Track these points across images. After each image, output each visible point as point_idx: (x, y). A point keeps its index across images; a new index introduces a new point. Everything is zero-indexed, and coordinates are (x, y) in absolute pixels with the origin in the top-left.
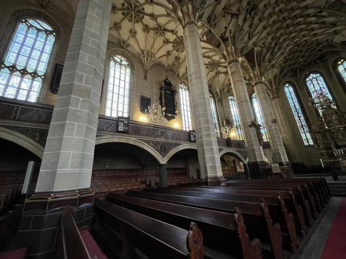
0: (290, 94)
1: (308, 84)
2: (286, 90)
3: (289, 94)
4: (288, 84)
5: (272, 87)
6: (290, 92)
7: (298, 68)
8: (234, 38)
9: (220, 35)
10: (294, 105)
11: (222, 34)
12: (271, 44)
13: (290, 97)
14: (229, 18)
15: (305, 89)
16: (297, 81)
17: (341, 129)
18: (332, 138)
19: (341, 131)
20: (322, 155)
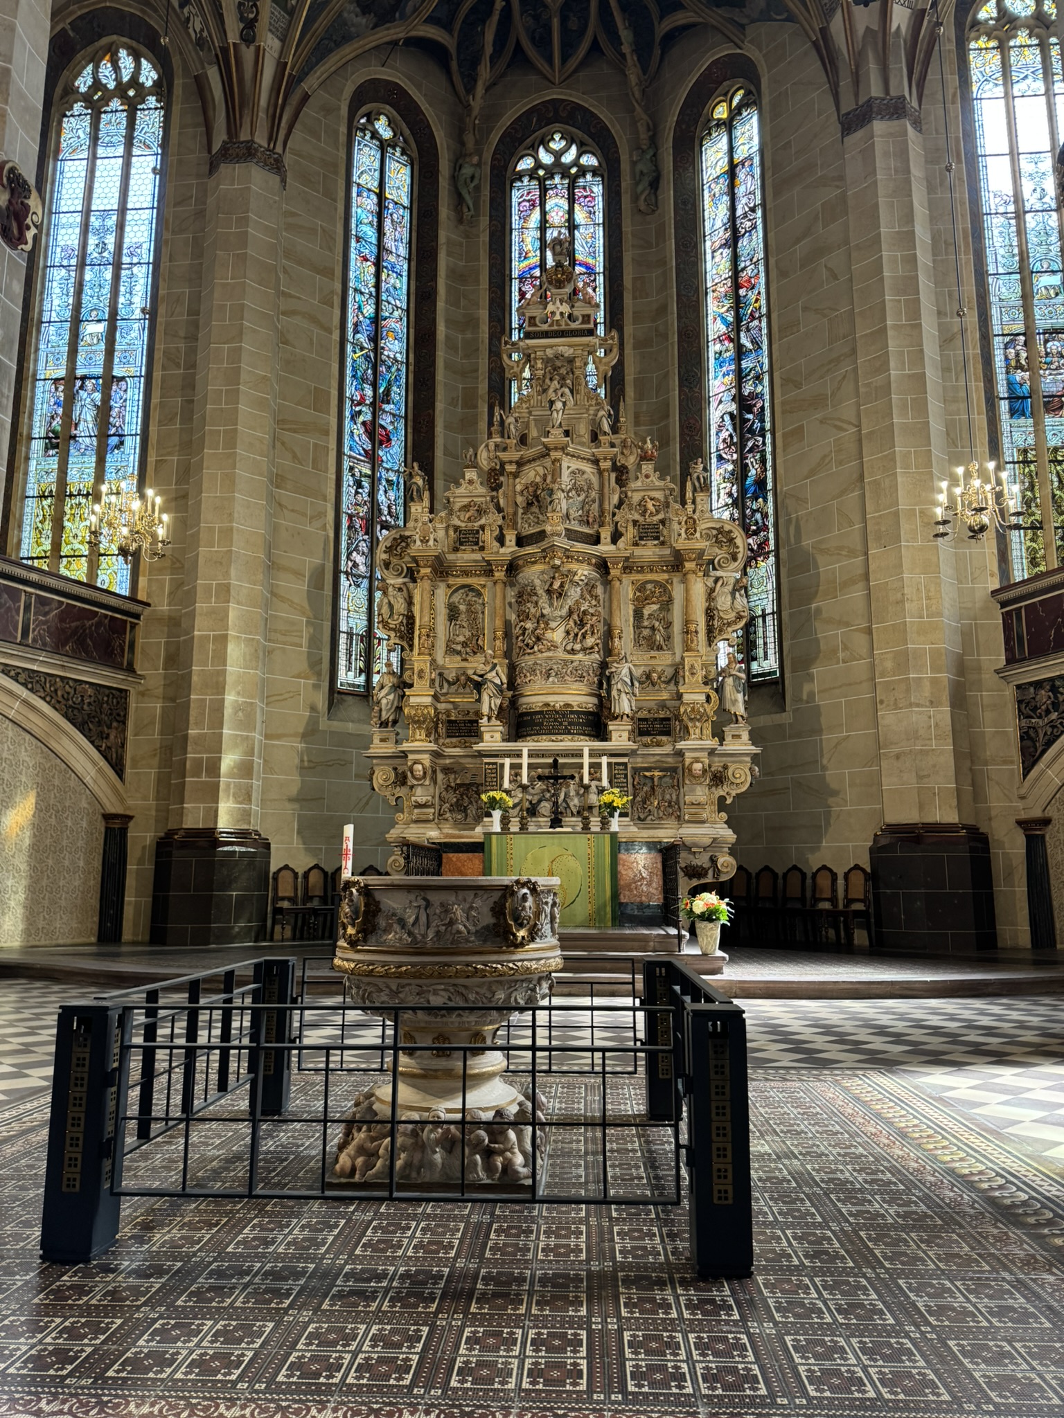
0: (380, 216)
1: (519, 195)
2: (366, 158)
3: (370, 202)
4: (390, 123)
5: (250, 29)
6: (381, 196)
7: (498, 7)
10: (376, 320)
13: (370, 233)
15: (484, 221)
16: (458, 133)
17: (584, 572)
18: (507, 635)
19: (574, 593)
20: (401, 780)
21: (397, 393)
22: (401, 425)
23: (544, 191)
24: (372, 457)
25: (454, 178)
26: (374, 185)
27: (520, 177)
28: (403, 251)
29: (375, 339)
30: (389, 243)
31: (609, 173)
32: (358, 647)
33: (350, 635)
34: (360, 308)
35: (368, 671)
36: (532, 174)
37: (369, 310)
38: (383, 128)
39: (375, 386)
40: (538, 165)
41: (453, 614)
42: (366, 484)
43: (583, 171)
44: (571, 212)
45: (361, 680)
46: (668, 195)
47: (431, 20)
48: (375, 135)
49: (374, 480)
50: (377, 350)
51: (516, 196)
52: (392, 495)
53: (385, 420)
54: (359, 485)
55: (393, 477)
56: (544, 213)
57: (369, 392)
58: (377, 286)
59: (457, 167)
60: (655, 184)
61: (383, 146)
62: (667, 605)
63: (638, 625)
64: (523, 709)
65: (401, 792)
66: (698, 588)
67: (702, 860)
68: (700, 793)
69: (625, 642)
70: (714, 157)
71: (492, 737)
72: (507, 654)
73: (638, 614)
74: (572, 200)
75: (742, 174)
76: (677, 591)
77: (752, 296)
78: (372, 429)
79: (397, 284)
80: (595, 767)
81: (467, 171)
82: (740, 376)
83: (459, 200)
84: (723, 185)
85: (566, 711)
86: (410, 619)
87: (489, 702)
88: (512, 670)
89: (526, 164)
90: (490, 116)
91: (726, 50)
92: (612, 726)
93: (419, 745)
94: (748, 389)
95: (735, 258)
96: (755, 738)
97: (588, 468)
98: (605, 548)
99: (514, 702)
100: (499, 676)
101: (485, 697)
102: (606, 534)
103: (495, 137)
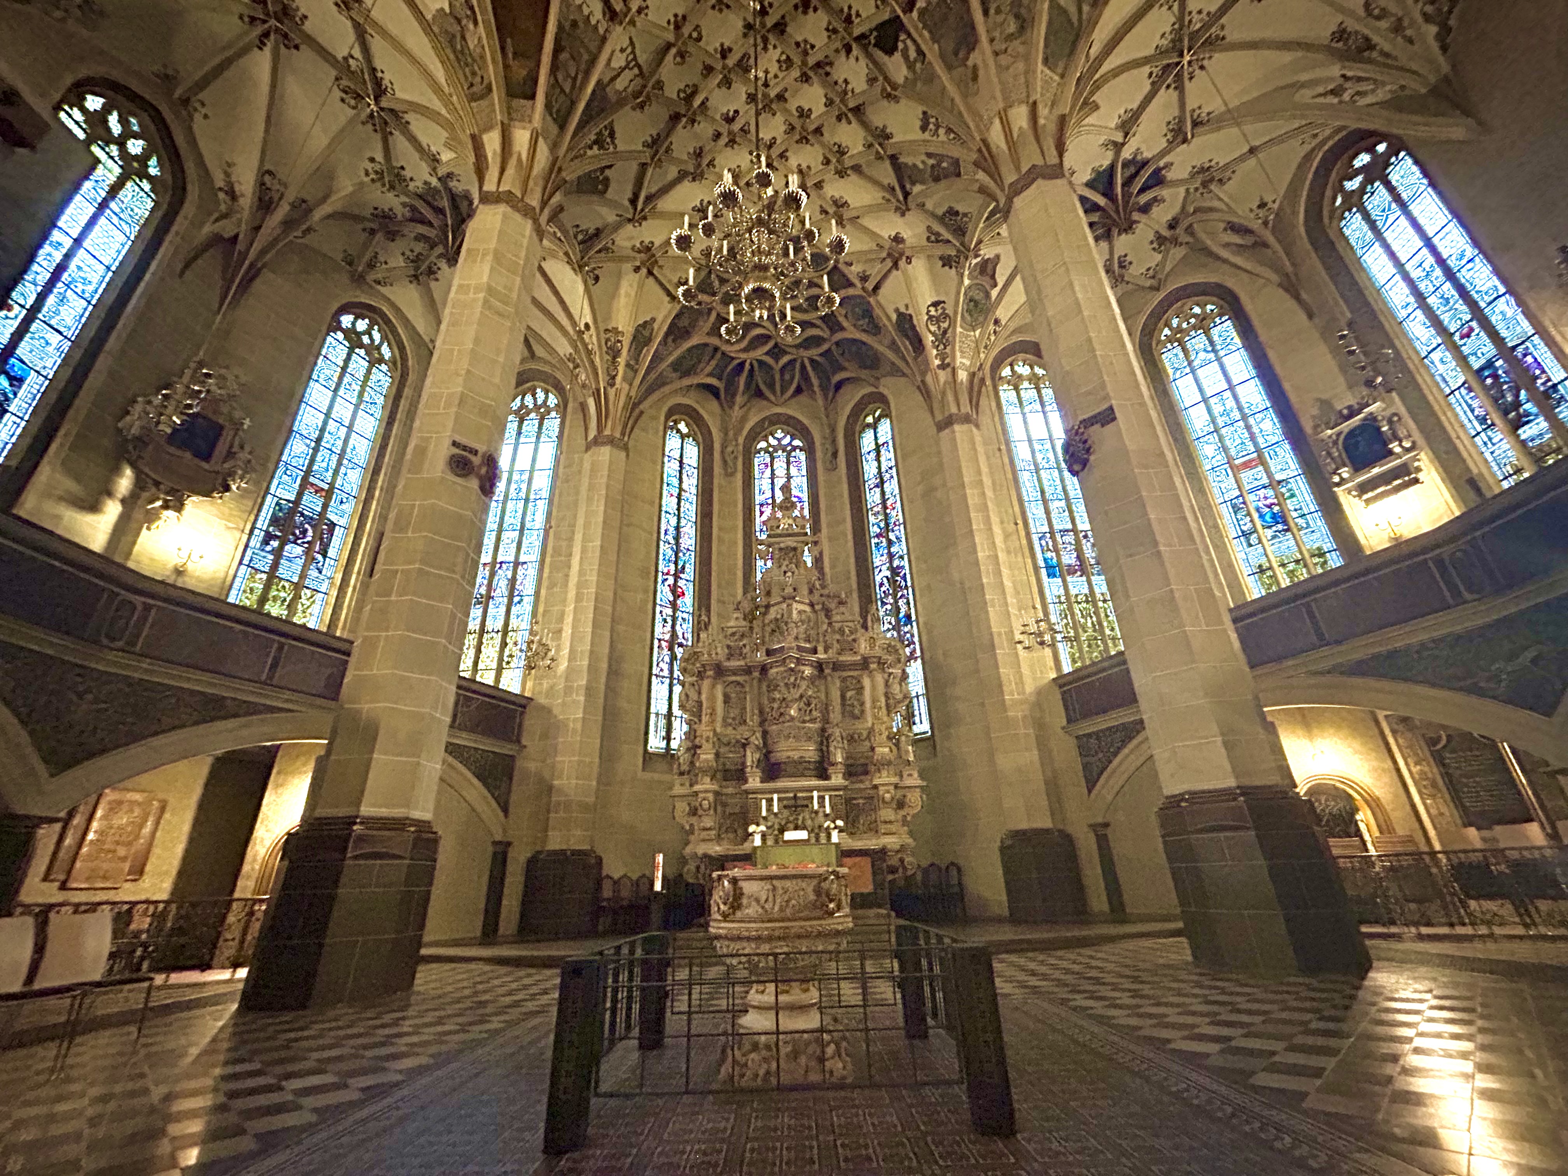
0: (681, 472)
2: (673, 443)
3: (675, 465)
4: (687, 425)
5: (611, 381)
6: (682, 462)
15: (739, 476)
16: (725, 431)
17: (808, 671)
18: (761, 712)
19: (804, 685)
20: (694, 812)
21: (690, 569)
22: (691, 586)
23: (772, 459)
24: (674, 605)
25: (722, 452)
26: (677, 456)
28: (694, 491)
29: (677, 538)
31: (809, 450)
32: (662, 722)
33: (657, 714)
34: (668, 522)
35: (668, 738)
37: (674, 522)
38: (682, 426)
39: (676, 563)
40: (770, 445)
41: (727, 699)
42: (669, 620)
43: (794, 448)
44: (788, 469)
45: (663, 745)
46: (843, 460)
47: (710, 375)
48: (678, 431)
50: (677, 544)
51: (756, 461)
52: (685, 626)
54: (665, 621)
55: (685, 616)
56: (773, 471)
57: (672, 567)
58: (678, 509)
59: (724, 447)
60: (835, 454)
61: (683, 436)
62: (860, 690)
63: (843, 705)
64: (773, 760)
65: (693, 820)
66: (880, 679)
67: (894, 861)
68: (887, 813)
69: (835, 715)
70: (867, 441)
71: (754, 782)
73: (843, 697)
74: (788, 463)
75: (883, 451)
76: (866, 682)
77: (894, 513)
79: (690, 509)
80: (821, 799)
81: (730, 449)
82: (891, 556)
83: (725, 462)
84: (873, 455)
85: (801, 761)
87: (751, 757)
89: (763, 444)
92: (831, 770)
93: (706, 785)
94: (896, 563)
95: (883, 493)
96: (922, 776)
97: (808, 609)
98: (821, 656)
99: (767, 754)
100: (757, 740)
101: (749, 753)
102: (820, 649)
103: (745, 432)
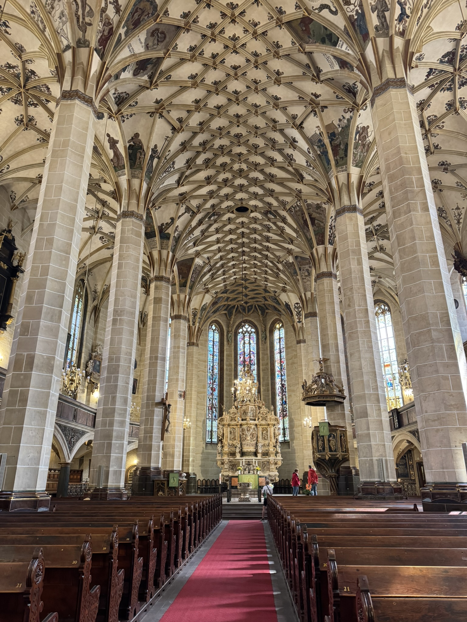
0: (213, 345)
1: (240, 336)
2: (211, 334)
3: (212, 343)
4: (215, 326)
5: (194, 323)
6: (213, 341)
7: (236, 307)
8: (177, 240)
9: (159, 225)
10: (213, 367)
11: (162, 225)
12: (217, 263)
13: (212, 349)
14: (182, 210)
15: (233, 344)
16: (228, 326)
17: (253, 427)
18: (240, 437)
19: (251, 430)
20: (223, 464)
21: (217, 380)
22: (217, 387)
23: (244, 336)
24: (212, 394)
25: (227, 336)
26: (212, 339)
27: (239, 333)
28: (217, 351)
29: (213, 370)
30: (215, 350)
31: (257, 333)
32: (210, 433)
33: (208, 431)
35: (211, 438)
36: (242, 333)
37: (212, 365)
38: (214, 327)
39: (213, 380)
40: (243, 331)
41: (231, 433)
43: (252, 332)
44: (250, 341)
45: (210, 440)
46: (268, 341)
47: (224, 310)
48: (212, 329)
49: (212, 399)
50: (213, 373)
52: (216, 401)
53: (214, 386)
54: (210, 400)
55: (216, 397)
56: (244, 341)
58: (213, 359)
59: (227, 334)
60: (266, 339)
61: (214, 331)
62: (267, 432)
63: (262, 435)
64: (243, 451)
65: (222, 466)
66: (272, 429)
67: (273, 478)
68: (273, 467)
69: (260, 439)
70: (276, 335)
71: (238, 456)
72: (240, 441)
73: (262, 433)
74: (250, 338)
75: (281, 340)
76: (269, 429)
77: (283, 365)
78: (212, 389)
79: (217, 358)
80: (255, 462)
81: (230, 335)
82: (282, 380)
83: (228, 341)
84: (278, 341)
85: (250, 452)
86: (223, 434)
87: (238, 450)
88: (241, 443)
89: (241, 330)
90: (234, 323)
91: (277, 317)
92: (258, 455)
93: (226, 458)
94: (283, 383)
95: (281, 356)
96: (282, 457)
97: (253, 407)
98: (256, 422)
99: (241, 450)
100: (239, 446)
102: (257, 419)
103: (235, 327)
